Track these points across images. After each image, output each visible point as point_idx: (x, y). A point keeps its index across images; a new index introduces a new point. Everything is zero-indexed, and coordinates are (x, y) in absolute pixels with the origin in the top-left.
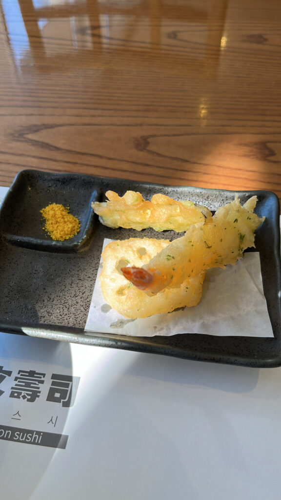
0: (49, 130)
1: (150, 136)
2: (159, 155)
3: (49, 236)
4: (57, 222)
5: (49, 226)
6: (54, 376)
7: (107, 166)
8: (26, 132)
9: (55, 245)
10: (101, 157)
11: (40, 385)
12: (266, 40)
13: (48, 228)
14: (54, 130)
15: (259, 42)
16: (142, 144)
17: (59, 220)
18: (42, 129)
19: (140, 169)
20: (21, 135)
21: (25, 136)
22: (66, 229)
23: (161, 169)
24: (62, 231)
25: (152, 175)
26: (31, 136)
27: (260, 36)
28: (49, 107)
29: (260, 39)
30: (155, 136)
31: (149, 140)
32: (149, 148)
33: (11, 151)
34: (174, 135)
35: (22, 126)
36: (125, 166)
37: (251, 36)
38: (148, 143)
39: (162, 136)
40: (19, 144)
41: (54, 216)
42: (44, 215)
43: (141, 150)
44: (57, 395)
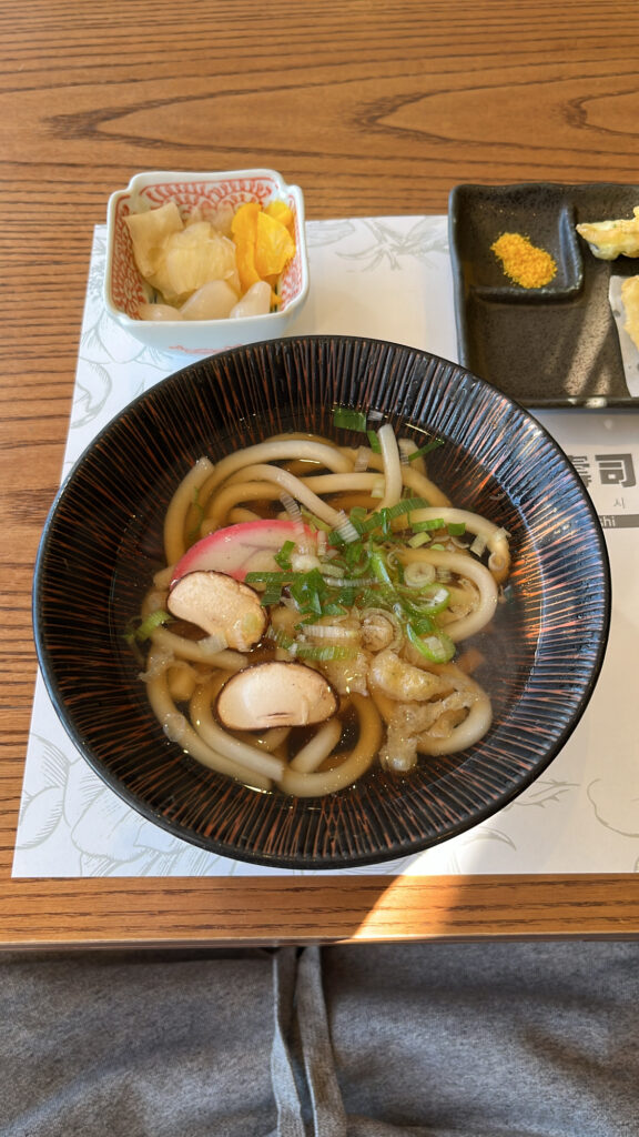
1: (584, 99)
3: (517, 284)
4: (523, 262)
5: (511, 269)
6: (598, 458)
7: (538, 162)
8: (377, 114)
9: (546, 294)
11: (586, 469)
13: (510, 271)
16: (575, 114)
17: (525, 258)
19: (592, 160)
20: (373, 120)
22: (539, 270)
23: (622, 157)
24: (534, 273)
25: (613, 168)
26: (389, 121)
30: (590, 98)
31: (584, 106)
34: (621, 93)
36: (566, 159)
38: (584, 112)
39: (603, 96)
41: (517, 253)
42: (497, 253)
43: (579, 127)
44: (612, 477)
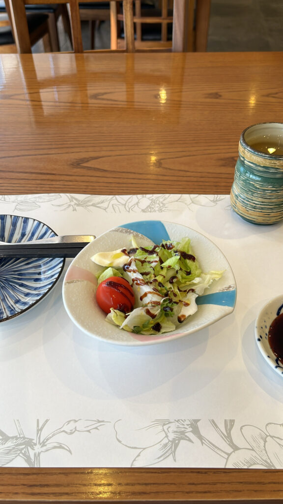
0: (96, 160)
2: (170, 169)
10: (134, 173)
12: (220, 96)
14: (99, 160)
15: (217, 98)
18: (90, 160)
21: (81, 165)
27: (216, 94)
28: (90, 147)
29: (217, 96)
32: (163, 166)
33: (76, 174)
35: (76, 159)
37: (211, 94)
40: (78, 170)
